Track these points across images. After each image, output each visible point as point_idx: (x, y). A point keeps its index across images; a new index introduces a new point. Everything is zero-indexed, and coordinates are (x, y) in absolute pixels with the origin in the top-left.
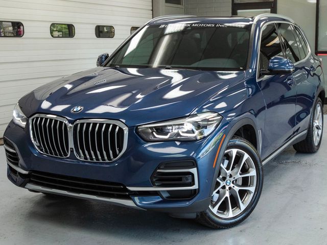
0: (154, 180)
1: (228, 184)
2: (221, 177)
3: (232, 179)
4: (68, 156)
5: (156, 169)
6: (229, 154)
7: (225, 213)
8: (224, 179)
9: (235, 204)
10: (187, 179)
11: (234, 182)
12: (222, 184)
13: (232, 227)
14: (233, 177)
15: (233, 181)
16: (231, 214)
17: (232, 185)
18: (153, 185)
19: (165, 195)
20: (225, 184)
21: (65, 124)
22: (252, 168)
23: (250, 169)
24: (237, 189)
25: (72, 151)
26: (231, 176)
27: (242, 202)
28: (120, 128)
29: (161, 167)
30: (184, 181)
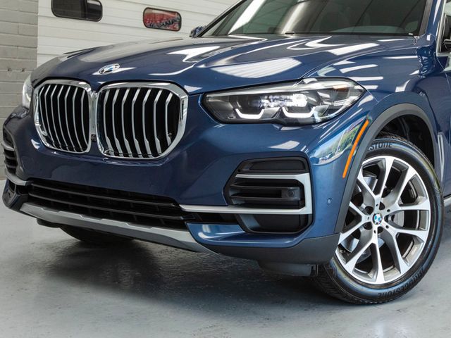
0: (231, 193)
1: (377, 221)
2: (364, 206)
3: (385, 213)
4: (88, 151)
5: (234, 174)
6: (379, 164)
7: (371, 275)
8: (369, 210)
9: (390, 261)
10: (291, 195)
11: (390, 219)
12: (365, 219)
13: (384, 302)
14: (386, 209)
15: (387, 217)
16: (380, 277)
17: (384, 224)
18: (228, 203)
19: (250, 224)
20: (371, 220)
21: (86, 92)
22: (423, 195)
23: (419, 197)
24: (393, 232)
25: (94, 141)
26: (382, 207)
27: (404, 259)
28: (174, 96)
29: (244, 170)
30: (285, 198)
